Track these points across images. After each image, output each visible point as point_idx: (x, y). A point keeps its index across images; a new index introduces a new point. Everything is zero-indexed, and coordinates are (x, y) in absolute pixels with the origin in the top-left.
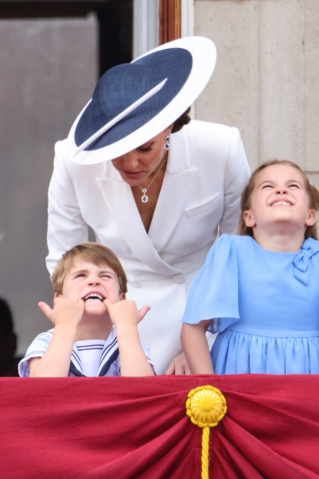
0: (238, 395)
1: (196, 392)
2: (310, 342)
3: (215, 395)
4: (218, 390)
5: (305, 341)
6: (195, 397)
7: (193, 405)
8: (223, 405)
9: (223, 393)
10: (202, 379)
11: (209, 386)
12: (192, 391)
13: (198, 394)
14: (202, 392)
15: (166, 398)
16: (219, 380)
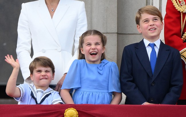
0: (82, 111)
1: (68, 110)
2: (105, 94)
3: (74, 111)
4: (75, 110)
5: (103, 93)
6: (67, 112)
7: (66, 114)
8: (77, 114)
9: (77, 111)
10: (70, 106)
11: (72, 108)
12: (66, 110)
13: (68, 111)
14: (70, 110)
15: (58, 112)
16: (76, 106)
